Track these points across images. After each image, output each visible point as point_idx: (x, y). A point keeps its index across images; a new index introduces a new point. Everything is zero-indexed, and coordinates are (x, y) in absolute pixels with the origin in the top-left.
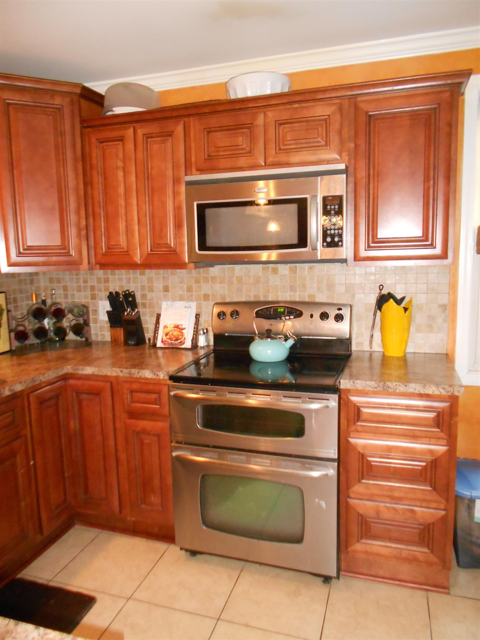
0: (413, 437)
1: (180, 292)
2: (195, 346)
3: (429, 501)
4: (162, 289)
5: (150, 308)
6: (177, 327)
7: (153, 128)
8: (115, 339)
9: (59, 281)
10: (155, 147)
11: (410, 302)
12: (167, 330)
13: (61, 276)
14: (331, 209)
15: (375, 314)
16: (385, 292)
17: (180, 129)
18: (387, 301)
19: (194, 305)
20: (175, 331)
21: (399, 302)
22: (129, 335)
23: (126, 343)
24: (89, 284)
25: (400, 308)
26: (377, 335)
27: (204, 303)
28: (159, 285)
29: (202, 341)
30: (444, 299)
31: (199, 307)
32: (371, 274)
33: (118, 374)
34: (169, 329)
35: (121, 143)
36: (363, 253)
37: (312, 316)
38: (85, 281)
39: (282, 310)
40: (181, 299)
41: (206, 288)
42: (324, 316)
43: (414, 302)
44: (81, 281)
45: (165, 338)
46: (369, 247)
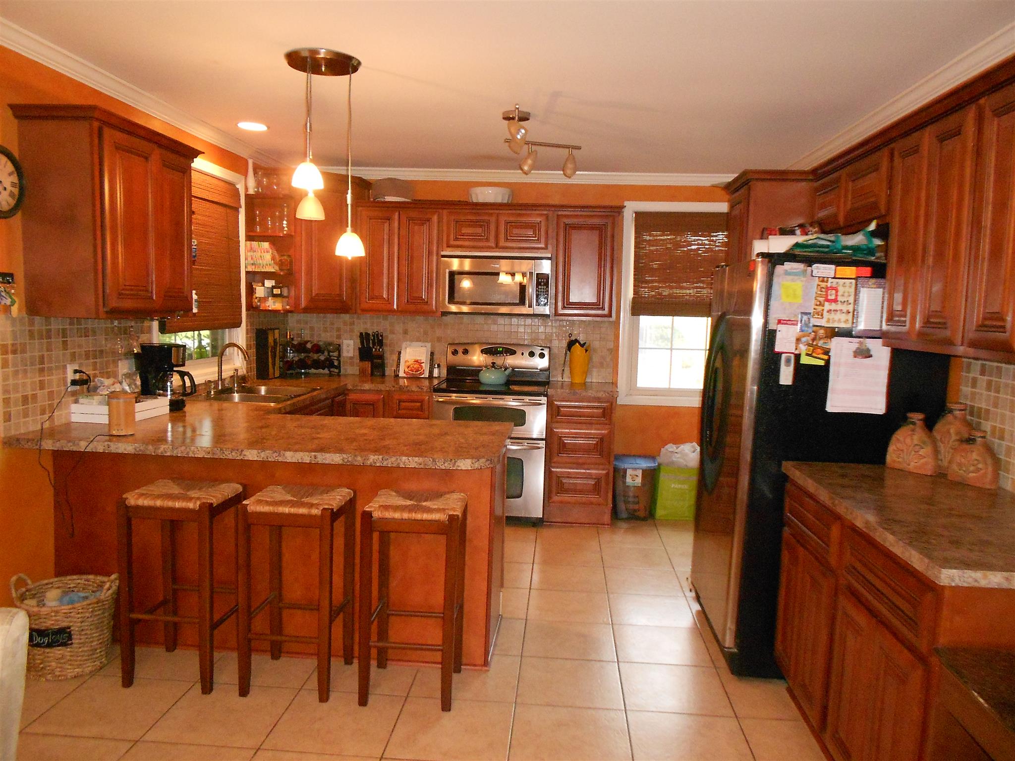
0: (590, 424)
1: (417, 334)
2: (431, 376)
3: (599, 464)
4: (402, 332)
5: (390, 347)
6: (417, 361)
7: (414, 214)
8: (363, 370)
9: (306, 323)
10: (416, 227)
11: (589, 346)
12: (408, 364)
13: (309, 319)
14: (541, 282)
15: (566, 354)
16: (573, 338)
17: (435, 218)
18: (575, 344)
19: (429, 345)
20: (415, 364)
21: (582, 345)
22: (374, 367)
23: (372, 374)
24: (335, 326)
25: (583, 350)
26: (567, 370)
27: (437, 344)
28: (399, 328)
29: (436, 373)
30: (611, 345)
31: (433, 346)
32: (564, 326)
33: (390, 389)
34: (410, 363)
35: (388, 221)
36: (561, 311)
37: (523, 354)
38: (332, 324)
39: (501, 349)
40: (418, 340)
41: (439, 332)
42: (532, 354)
43: (591, 345)
44: (328, 323)
45: (407, 370)
46: (564, 308)
